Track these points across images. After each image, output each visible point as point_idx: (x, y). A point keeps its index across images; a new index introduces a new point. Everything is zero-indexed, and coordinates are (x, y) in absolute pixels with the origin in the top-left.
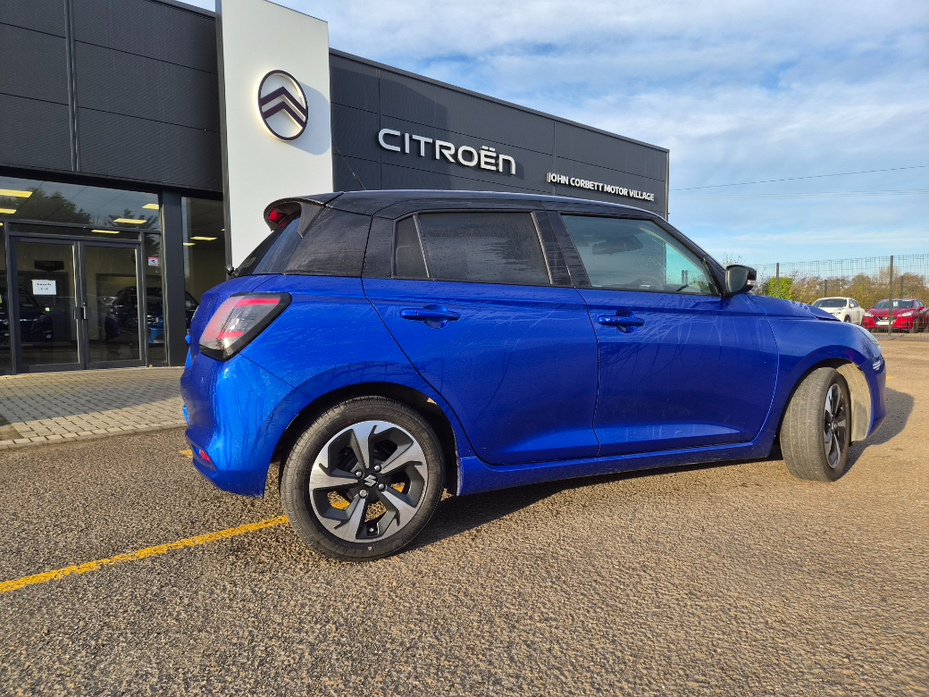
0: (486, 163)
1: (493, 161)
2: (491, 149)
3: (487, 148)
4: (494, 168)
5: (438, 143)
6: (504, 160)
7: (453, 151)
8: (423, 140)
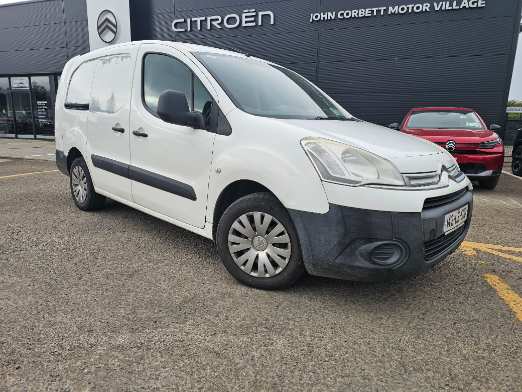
0: (246, 22)
1: (253, 19)
2: (251, 11)
3: (248, 11)
4: (254, 24)
5: (209, 18)
6: (262, 16)
7: (220, 21)
8: (199, 19)
